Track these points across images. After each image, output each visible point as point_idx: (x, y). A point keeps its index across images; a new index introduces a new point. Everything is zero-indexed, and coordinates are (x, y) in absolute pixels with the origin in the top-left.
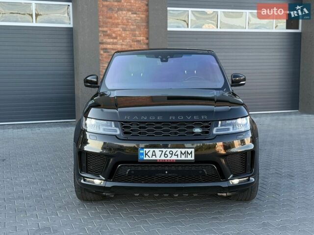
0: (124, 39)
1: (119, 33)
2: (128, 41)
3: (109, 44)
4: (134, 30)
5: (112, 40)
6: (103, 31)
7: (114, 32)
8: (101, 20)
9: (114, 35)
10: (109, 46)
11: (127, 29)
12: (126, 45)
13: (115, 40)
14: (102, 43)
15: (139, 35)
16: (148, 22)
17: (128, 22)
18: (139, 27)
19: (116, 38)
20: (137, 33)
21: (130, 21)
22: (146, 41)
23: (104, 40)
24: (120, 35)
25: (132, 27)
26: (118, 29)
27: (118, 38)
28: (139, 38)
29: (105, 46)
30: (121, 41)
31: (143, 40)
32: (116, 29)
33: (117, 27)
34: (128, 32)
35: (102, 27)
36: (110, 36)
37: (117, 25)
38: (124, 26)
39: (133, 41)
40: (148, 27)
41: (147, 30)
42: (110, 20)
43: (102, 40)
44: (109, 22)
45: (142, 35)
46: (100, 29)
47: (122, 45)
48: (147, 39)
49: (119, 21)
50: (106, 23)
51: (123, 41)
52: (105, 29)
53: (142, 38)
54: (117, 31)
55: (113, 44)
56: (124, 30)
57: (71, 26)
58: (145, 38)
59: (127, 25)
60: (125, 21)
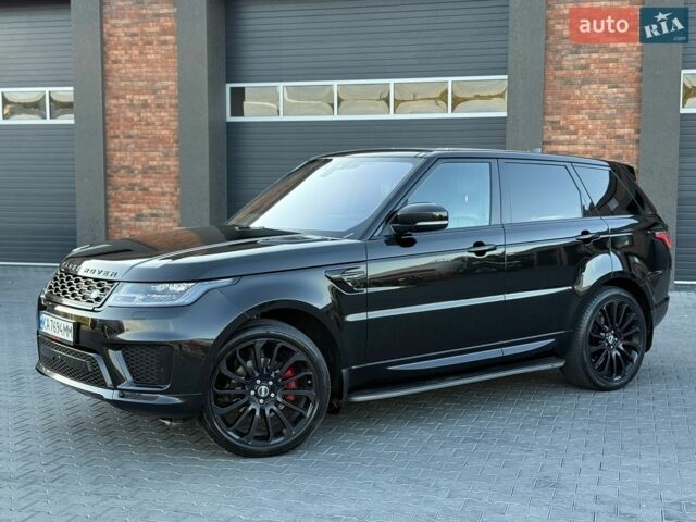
0: (590, 134)
1: (581, 123)
2: (598, 136)
3: (562, 143)
4: (612, 117)
5: (567, 137)
6: (553, 122)
7: (573, 123)
8: (549, 103)
9: (572, 128)
10: (561, 148)
11: (598, 116)
12: (595, 145)
13: (574, 137)
14: (549, 143)
15: (621, 126)
16: (640, 101)
17: (601, 103)
18: (621, 111)
19: (575, 133)
20: (618, 121)
21: (604, 101)
22: (637, 136)
23: (554, 137)
24: (583, 128)
25: (608, 112)
26: (581, 118)
27: (580, 132)
28: (620, 132)
29: (554, 148)
30: (585, 138)
31: (629, 134)
32: (576, 117)
33: (578, 114)
34: (599, 122)
35: (552, 114)
36: (564, 130)
37: (578, 109)
38: (593, 111)
39: (609, 137)
40: (639, 110)
41: (637, 115)
42: (566, 102)
43: (550, 137)
44: (564, 106)
45: (627, 126)
46: (548, 118)
47: (586, 144)
48: (638, 132)
49: (584, 102)
50: (557, 107)
51: (588, 138)
52: (556, 118)
53: (626, 130)
54: (579, 120)
55: (570, 143)
56: (593, 117)
57: (504, 114)
58: (633, 131)
59: (597, 109)
60: (595, 102)
